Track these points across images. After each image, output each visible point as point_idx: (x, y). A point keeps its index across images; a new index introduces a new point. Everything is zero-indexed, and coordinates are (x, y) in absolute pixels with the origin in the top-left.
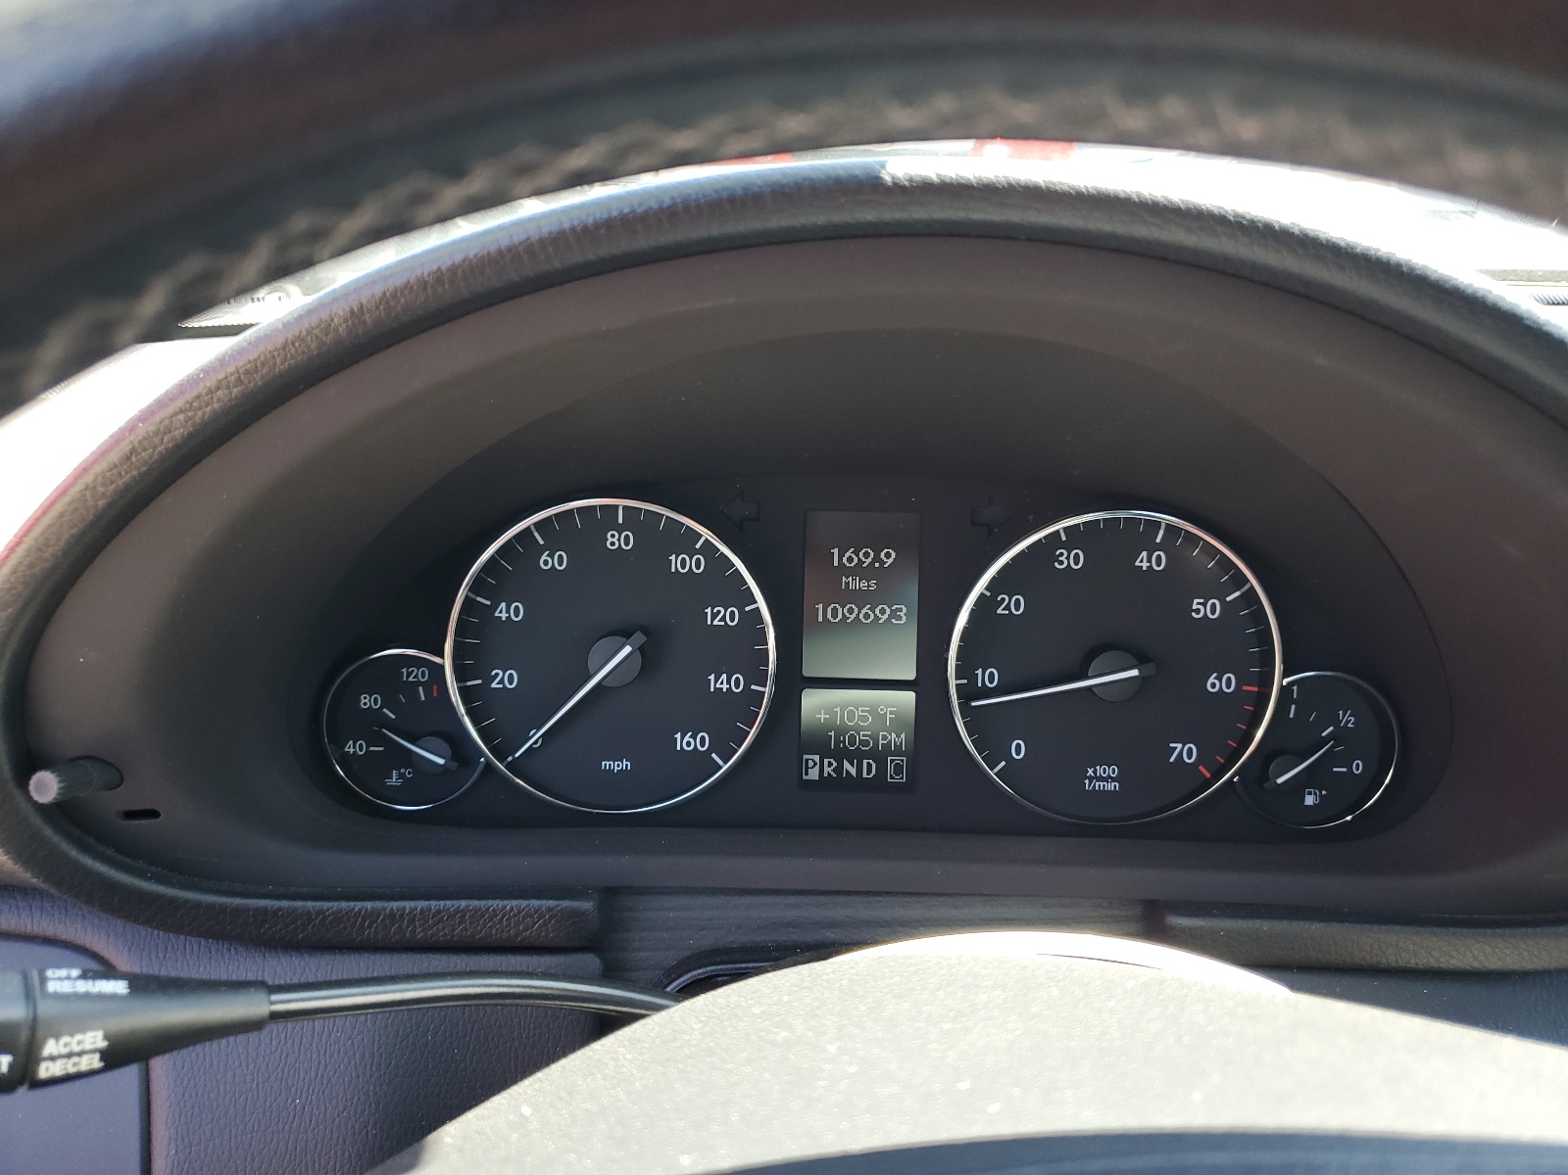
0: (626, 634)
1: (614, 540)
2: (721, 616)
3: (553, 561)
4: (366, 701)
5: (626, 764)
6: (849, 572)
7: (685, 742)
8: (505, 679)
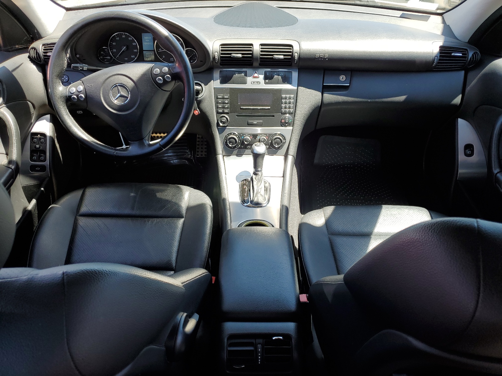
0: (125, 46)
1: (123, 36)
2: (134, 44)
3: (118, 39)
4: (102, 53)
5: (127, 59)
6: (146, 39)
7: (132, 56)
8: (115, 50)
